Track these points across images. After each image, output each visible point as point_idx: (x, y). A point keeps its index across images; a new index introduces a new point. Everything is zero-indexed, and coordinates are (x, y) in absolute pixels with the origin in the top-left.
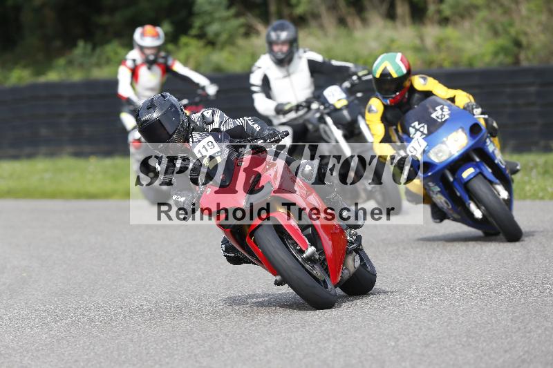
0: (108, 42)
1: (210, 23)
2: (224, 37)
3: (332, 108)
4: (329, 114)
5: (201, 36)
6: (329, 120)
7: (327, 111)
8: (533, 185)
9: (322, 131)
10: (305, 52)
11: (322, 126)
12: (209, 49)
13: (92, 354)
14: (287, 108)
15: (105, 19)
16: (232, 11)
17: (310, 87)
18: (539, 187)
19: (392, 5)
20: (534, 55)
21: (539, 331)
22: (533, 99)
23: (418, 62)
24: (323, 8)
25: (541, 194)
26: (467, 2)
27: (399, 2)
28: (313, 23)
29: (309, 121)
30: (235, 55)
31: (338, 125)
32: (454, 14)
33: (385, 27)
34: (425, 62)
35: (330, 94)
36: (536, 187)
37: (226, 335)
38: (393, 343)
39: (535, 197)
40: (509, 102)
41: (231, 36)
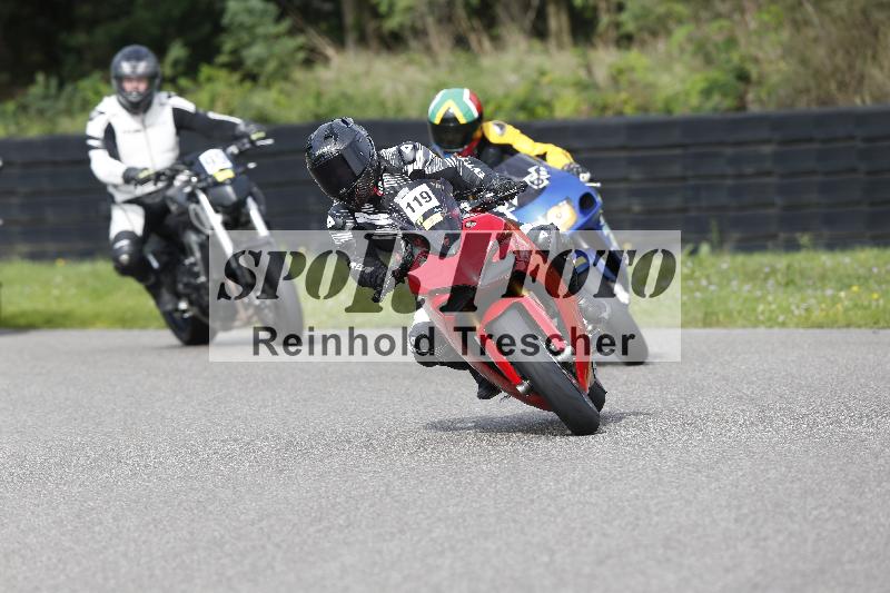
0: (84, 75)
1: (248, 45)
2: (271, 66)
3: (210, 180)
4: (204, 190)
5: (235, 65)
6: (203, 198)
7: (200, 185)
8: (770, 304)
9: (192, 213)
10: (169, 97)
11: (192, 206)
12: (248, 85)
13: (62, 577)
14: (142, 175)
15: (80, 38)
16: (285, 25)
17: (173, 150)
18: (779, 307)
19: (541, 16)
20: (769, 94)
21: (780, 538)
22: (768, 165)
23: (584, 107)
24: (430, 21)
25: (781, 318)
26: (661, 9)
27: (551, 10)
28: (413, 44)
29: (173, 200)
30: (288, 95)
31: (217, 206)
32: (641, 29)
33: (530, 51)
34: (594, 106)
35: (209, 160)
36: (773, 307)
37: (278, 546)
38: (546, 559)
39: (771, 322)
40: (730, 171)
41: (283, 65)
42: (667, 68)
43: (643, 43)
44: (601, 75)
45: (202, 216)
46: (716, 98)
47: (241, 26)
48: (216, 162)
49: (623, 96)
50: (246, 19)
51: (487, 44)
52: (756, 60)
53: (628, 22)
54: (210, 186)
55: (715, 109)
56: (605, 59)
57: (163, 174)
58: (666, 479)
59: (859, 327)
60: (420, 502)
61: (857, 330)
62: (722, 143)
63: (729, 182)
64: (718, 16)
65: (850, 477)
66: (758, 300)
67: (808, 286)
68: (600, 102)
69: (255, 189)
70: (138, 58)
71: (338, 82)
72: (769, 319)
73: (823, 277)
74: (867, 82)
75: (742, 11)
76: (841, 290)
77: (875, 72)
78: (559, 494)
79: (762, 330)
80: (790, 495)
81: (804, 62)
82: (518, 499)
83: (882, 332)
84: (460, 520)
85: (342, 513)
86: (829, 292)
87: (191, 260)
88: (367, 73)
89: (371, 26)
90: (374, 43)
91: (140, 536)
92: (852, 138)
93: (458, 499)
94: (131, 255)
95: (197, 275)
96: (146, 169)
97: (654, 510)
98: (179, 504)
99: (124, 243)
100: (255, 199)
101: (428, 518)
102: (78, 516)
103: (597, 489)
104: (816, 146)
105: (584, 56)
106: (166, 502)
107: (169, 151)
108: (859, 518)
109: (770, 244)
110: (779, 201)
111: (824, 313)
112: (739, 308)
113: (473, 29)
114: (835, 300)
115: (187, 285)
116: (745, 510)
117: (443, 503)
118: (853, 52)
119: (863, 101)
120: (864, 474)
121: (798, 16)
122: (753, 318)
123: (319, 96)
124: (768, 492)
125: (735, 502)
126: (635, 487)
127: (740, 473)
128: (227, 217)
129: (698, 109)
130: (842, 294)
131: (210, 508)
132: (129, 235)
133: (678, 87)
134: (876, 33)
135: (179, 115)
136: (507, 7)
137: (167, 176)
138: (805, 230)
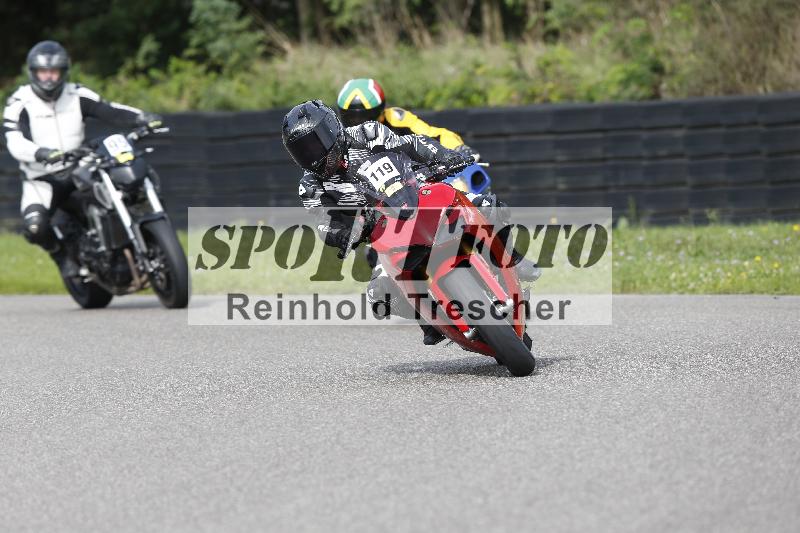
1: (213, 40)
2: (234, 58)
3: (112, 161)
4: (107, 170)
5: (200, 58)
6: (105, 176)
7: (104, 166)
8: (681, 272)
9: (95, 190)
11: (96, 184)
12: (213, 75)
13: (46, 517)
14: (52, 156)
16: (246, 22)
17: (79, 135)
18: (690, 275)
19: (476, 13)
20: (681, 84)
21: (691, 482)
22: (680, 148)
23: (514, 96)
24: (377, 18)
25: (692, 285)
26: (584, 8)
27: (485, 8)
28: (361, 38)
29: (79, 178)
30: (249, 84)
31: (118, 185)
32: (565, 26)
33: (465, 45)
34: (523, 94)
35: (113, 144)
36: (684, 275)
37: (239, 489)
38: (480, 500)
39: (683, 289)
40: (645, 153)
41: (244, 58)
42: (590, 61)
43: (568, 38)
44: (530, 66)
45: (105, 193)
46: (633, 88)
47: (207, 23)
48: (118, 146)
49: (550, 85)
50: (212, 17)
51: (427, 38)
52: (669, 54)
53: (554, 19)
54: (113, 166)
55: (632, 98)
56: (534, 52)
57: (72, 155)
58: (588, 429)
59: (762, 293)
60: (367, 450)
61: (761, 296)
62: (639, 128)
63: (645, 163)
64: (636, 14)
65: (753, 428)
66: (670, 269)
67: (716, 256)
68: (529, 92)
69: (151, 171)
70: (51, 52)
71: (293, 73)
72: (681, 286)
73: (729, 249)
74: (768, 73)
75: (657, 10)
76: (745, 260)
77: (776, 64)
78: (493, 443)
79: (674, 296)
80: (699, 444)
81: (712, 55)
82: (455, 447)
83: (782, 298)
84: (403, 467)
85: (297, 460)
86: (734, 262)
87: (93, 231)
88: (320, 65)
89: (323, 23)
90: (326, 38)
91: (115, 481)
92: (755, 123)
93: (401, 448)
94: (39, 225)
95: (97, 245)
96: (56, 150)
97: (577, 457)
98: (151, 452)
99: (34, 214)
100: (152, 180)
101: (375, 464)
102: (61, 463)
103: (526, 438)
104: (722, 130)
105: (515, 50)
106: (138, 450)
107: (75, 135)
108: (761, 465)
109: (682, 218)
110: (690, 180)
111: (729, 281)
112: (653, 276)
113: (416, 26)
114: (739, 270)
115: (88, 254)
116: (659, 457)
117: (389, 451)
118: (756, 46)
119: (765, 90)
120: (767, 425)
121: (708, 14)
122: (665, 285)
123: (276, 85)
124: (679, 441)
125: (650, 450)
126: (560, 437)
127: (655, 424)
128: (127, 195)
129: (616, 97)
130: (746, 263)
131: (179, 455)
132: (39, 207)
133: (599, 78)
134: (776, 30)
135: (85, 103)
136: (446, 6)
137: (73, 157)
138: (712, 206)
